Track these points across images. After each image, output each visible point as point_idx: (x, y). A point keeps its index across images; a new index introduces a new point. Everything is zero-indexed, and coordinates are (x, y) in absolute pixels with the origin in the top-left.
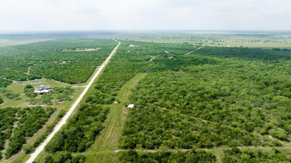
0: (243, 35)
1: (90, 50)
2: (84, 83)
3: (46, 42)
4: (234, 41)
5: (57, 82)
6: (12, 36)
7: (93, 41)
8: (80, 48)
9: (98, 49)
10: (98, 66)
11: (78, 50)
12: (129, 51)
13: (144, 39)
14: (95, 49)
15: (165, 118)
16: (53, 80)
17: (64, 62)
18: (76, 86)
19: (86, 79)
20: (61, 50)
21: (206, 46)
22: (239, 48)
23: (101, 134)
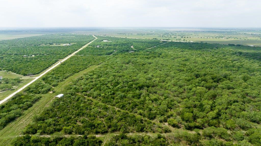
0: (212, 32)
1: (64, 45)
2: (37, 75)
3: (31, 38)
4: (200, 37)
5: (13, 73)
6: (5, 32)
7: (74, 36)
8: (57, 43)
9: (72, 44)
10: (61, 59)
11: (54, 45)
12: (98, 47)
13: (121, 35)
14: (70, 44)
15: (82, 107)
16: (10, 72)
17: (33, 56)
18: (27, 77)
19: (40, 71)
20: (39, 45)
21: (172, 41)
22: (199, 43)
23: (16, 121)
